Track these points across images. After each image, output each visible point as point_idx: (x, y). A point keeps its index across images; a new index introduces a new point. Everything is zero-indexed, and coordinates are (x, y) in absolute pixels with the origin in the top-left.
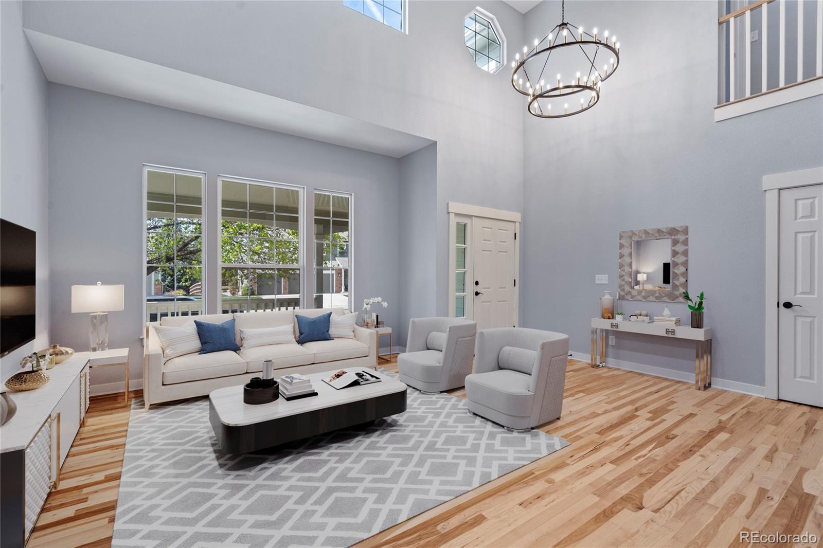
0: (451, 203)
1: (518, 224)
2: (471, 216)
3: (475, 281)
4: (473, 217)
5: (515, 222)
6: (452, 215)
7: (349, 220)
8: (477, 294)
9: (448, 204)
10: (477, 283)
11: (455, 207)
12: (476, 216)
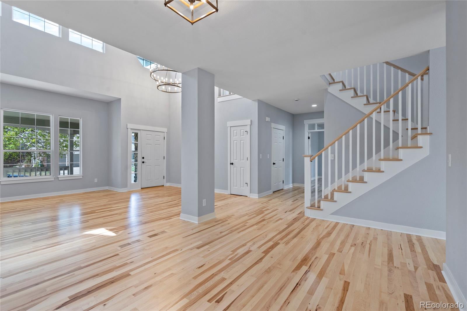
0: (128, 124)
1: (165, 133)
2: (140, 130)
3: (142, 157)
4: (141, 130)
5: (164, 132)
6: (129, 130)
7: (80, 130)
8: (143, 162)
9: (127, 125)
10: (143, 158)
11: (130, 126)
12: (142, 130)
